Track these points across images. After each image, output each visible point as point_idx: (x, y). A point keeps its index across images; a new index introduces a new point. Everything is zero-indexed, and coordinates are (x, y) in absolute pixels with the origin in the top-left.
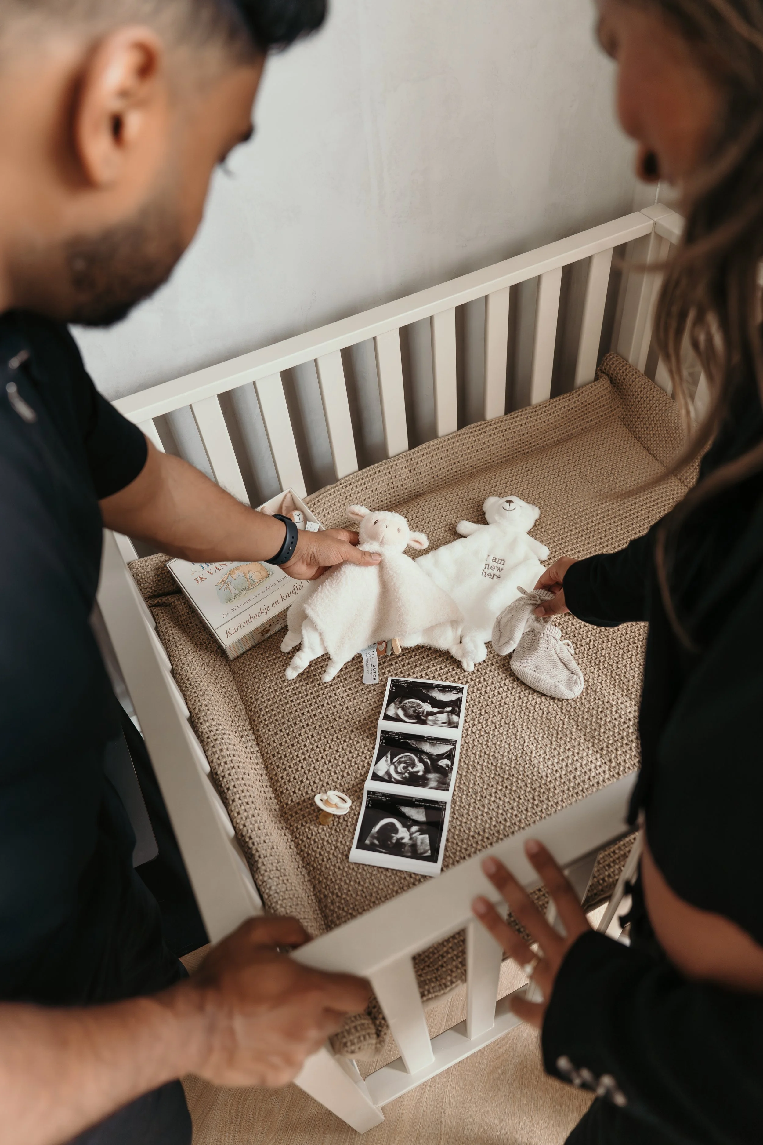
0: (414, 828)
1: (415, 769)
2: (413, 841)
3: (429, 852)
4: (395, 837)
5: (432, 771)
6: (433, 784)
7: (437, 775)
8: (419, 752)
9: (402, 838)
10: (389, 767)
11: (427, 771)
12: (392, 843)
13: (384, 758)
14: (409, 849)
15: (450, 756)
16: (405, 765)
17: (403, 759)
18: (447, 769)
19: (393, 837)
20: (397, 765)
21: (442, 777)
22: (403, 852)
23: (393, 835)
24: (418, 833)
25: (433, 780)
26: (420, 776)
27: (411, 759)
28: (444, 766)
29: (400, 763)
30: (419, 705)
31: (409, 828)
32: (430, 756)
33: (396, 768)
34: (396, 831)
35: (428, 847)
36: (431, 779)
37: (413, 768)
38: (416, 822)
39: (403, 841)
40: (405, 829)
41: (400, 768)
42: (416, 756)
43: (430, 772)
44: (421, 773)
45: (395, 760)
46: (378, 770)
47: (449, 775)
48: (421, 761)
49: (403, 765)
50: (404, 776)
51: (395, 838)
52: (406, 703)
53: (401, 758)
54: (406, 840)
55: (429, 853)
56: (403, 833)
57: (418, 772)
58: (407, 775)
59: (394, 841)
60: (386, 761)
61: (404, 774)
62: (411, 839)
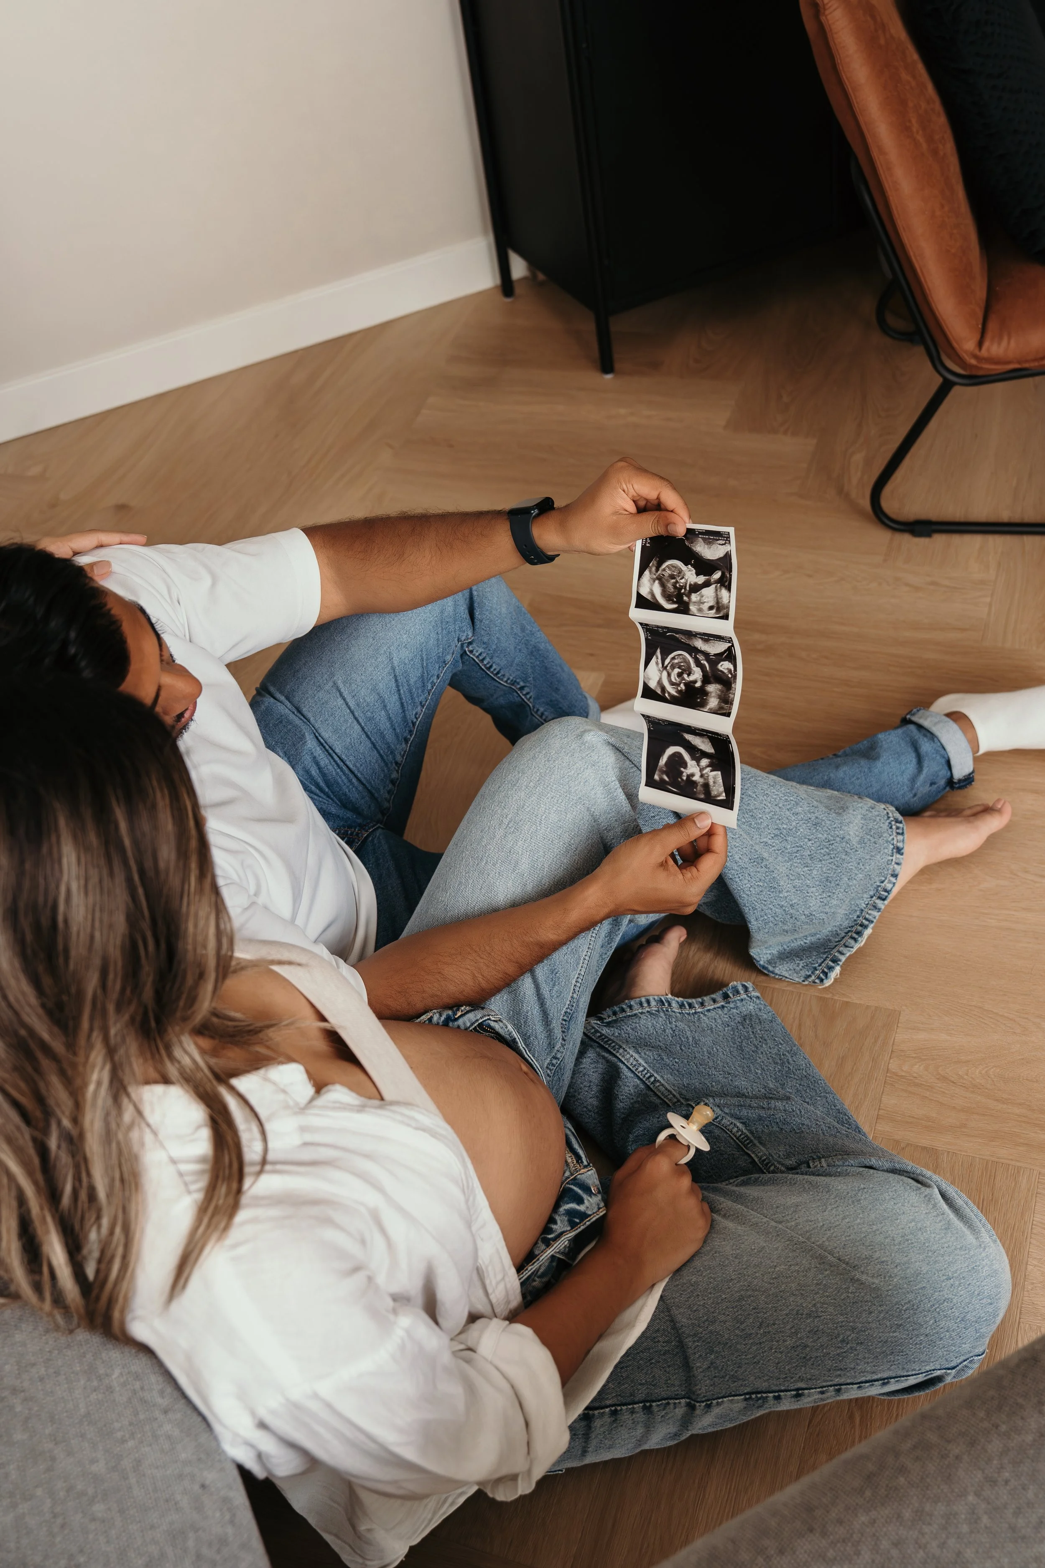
0: (705, 762)
1: (692, 678)
2: (705, 779)
3: (724, 794)
4: (686, 772)
5: (712, 679)
6: (713, 702)
7: (719, 686)
8: (693, 651)
9: (693, 775)
10: (661, 674)
11: (706, 680)
12: (682, 780)
13: (654, 660)
14: (702, 789)
15: (729, 655)
16: (680, 671)
17: (676, 661)
18: (730, 676)
19: (683, 772)
20: (670, 671)
21: (724, 689)
22: (695, 793)
23: (682, 769)
24: (709, 769)
25: (713, 694)
26: (697, 688)
27: (685, 661)
28: (726, 671)
29: (673, 667)
30: (680, 571)
31: (698, 761)
32: (706, 655)
33: (669, 675)
34: (685, 765)
35: (722, 789)
36: (711, 692)
37: (689, 675)
38: (705, 755)
39: (694, 779)
40: (694, 762)
41: (674, 677)
42: (691, 655)
43: (710, 683)
44: (698, 685)
45: (667, 661)
46: (649, 679)
47: (733, 685)
48: (698, 664)
49: (677, 670)
50: (679, 688)
51: (684, 774)
52: (664, 570)
53: (673, 658)
54: (697, 778)
55: (723, 797)
56: (692, 769)
57: (695, 682)
58: (682, 686)
59: (685, 778)
60: (657, 663)
61: (679, 685)
62: (702, 776)
